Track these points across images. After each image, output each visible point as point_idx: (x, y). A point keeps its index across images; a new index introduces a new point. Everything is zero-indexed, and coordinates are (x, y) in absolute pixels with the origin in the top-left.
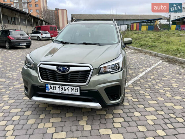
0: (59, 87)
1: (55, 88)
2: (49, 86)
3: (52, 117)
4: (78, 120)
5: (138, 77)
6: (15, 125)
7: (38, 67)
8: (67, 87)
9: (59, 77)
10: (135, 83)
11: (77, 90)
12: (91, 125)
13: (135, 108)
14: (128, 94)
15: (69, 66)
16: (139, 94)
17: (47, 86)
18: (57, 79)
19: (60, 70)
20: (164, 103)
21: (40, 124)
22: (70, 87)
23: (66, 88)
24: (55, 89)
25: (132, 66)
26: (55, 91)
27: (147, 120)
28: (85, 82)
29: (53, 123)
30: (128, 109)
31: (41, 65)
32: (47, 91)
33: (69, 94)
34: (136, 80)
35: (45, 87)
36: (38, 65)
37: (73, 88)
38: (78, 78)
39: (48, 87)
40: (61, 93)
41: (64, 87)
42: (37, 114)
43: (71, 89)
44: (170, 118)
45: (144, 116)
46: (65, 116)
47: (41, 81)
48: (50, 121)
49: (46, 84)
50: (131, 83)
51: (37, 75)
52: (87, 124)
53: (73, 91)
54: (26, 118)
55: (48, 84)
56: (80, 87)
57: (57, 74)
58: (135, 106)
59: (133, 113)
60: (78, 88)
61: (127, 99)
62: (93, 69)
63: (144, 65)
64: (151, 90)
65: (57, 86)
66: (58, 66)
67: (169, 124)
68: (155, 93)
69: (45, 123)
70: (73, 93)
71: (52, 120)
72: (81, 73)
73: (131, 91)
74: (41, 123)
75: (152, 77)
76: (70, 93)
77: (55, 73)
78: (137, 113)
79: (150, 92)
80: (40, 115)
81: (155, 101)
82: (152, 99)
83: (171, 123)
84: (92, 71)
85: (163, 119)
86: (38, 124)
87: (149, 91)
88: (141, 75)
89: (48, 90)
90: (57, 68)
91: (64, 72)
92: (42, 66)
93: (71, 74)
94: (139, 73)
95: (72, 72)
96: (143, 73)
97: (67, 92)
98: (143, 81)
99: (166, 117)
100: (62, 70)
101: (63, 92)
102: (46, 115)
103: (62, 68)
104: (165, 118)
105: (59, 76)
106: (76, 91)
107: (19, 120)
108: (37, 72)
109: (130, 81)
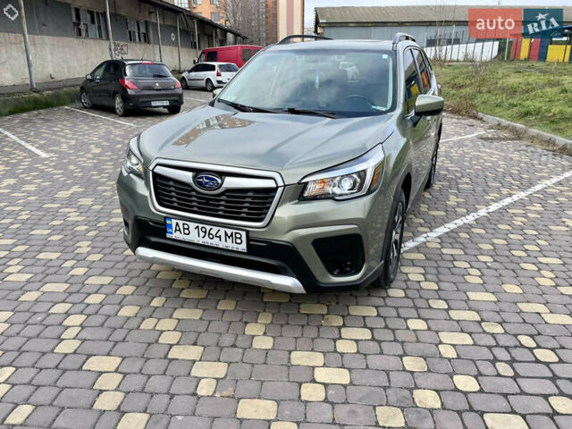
0: (198, 227)
1: (188, 229)
2: (174, 222)
3: (182, 307)
4: (244, 320)
5: (470, 219)
6: (89, 315)
7: (151, 173)
8: (215, 230)
9: (199, 203)
10: (449, 237)
11: (240, 238)
12: (274, 338)
13: (417, 308)
14: (414, 265)
15: (222, 174)
16: (449, 269)
17: (168, 222)
18: (192, 206)
19: (200, 184)
20: (516, 303)
21: (147, 320)
22: (222, 230)
23: (213, 232)
24: (186, 231)
25: (467, 183)
26: (187, 238)
27: (441, 343)
28: (261, 220)
29: (179, 320)
30: (396, 308)
31: (158, 167)
32: (168, 235)
33: (221, 246)
34: (459, 227)
35: (165, 224)
36: (151, 168)
37: (229, 231)
38: (245, 207)
39: (171, 226)
40: (201, 242)
41: (208, 227)
42: (146, 294)
43: (226, 234)
44: (516, 347)
45: (437, 332)
46: (216, 308)
47: (156, 208)
48: (174, 316)
49: (165, 218)
50: (439, 234)
51: (147, 194)
52: (265, 334)
53: (229, 241)
54: (118, 301)
55: (170, 219)
56: (248, 233)
57: (194, 193)
58: (420, 303)
59: (406, 319)
60: (244, 234)
61: (405, 281)
62: (285, 186)
63: (509, 179)
64: (495, 261)
65: (192, 225)
66: (197, 171)
67: (506, 362)
68: (503, 272)
69: (159, 319)
70: (230, 245)
71: (179, 314)
72: (251, 194)
73: (427, 259)
74: (151, 317)
75: (518, 221)
76: (222, 244)
77: (190, 191)
78: (417, 320)
79: (488, 267)
80: (154, 297)
81: (493, 293)
82: (484, 287)
83: (512, 362)
84: (280, 190)
85: (490, 348)
86: (144, 319)
87: (486, 263)
88: (483, 212)
89: (172, 233)
90: (194, 178)
91: (210, 189)
92: (160, 170)
93: (228, 196)
94: (477, 206)
95: (229, 190)
96: (494, 207)
97: (215, 242)
98: (482, 231)
99: (501, 343)
100: (206, 183)
101: (207, 241)
102: (167, 298)
103: (207, 178)
104: (497, 345)
105: (198, 198)
106: (239, 241)
107: (102, 304)
108: (147, 184)
109: (437, 230)
